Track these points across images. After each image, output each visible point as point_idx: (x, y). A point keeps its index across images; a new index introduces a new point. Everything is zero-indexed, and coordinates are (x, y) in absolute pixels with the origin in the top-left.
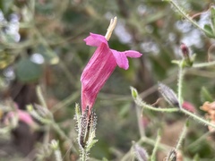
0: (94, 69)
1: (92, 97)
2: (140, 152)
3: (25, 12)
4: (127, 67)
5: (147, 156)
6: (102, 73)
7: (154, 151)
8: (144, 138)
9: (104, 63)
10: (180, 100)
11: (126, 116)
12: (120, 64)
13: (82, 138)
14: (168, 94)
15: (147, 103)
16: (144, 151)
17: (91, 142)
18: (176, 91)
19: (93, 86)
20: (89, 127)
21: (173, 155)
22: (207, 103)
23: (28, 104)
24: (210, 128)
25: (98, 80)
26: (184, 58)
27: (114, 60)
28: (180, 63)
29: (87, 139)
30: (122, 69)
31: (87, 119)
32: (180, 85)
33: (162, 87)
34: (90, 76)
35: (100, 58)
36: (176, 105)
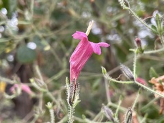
0: (78, 54)
1: (77, 73)
2: (108, 111)
3: (27, 13)
4: (100, 53)
5: (112, 113)
6: (84, 57)
7: (117, 110)
8: (110, 103)
9: (85, 51)
10: (135, 76)
11: (97, 88)
12: (95, 51)
13: (70, 99)
14: (126, 71)
15: (113, 78)
16: (111, 111)
17: (76, 102)
18: (132, 70)
19: (78, 65)
20: (75, 93)
21: (130, 112)
22: (154, 78)
23: (31, 78)
24: (155, 95)
25: (81, 61)
26: (137, 47)
27: (91, 48)
28: (135, 51)
29: (73, 100)
30: (97, 54)
31: (74, 87)
32: (135, 66)
33: (122, 67)
34: (76, 59)
35: (83, 47)
36: (132, 79)
